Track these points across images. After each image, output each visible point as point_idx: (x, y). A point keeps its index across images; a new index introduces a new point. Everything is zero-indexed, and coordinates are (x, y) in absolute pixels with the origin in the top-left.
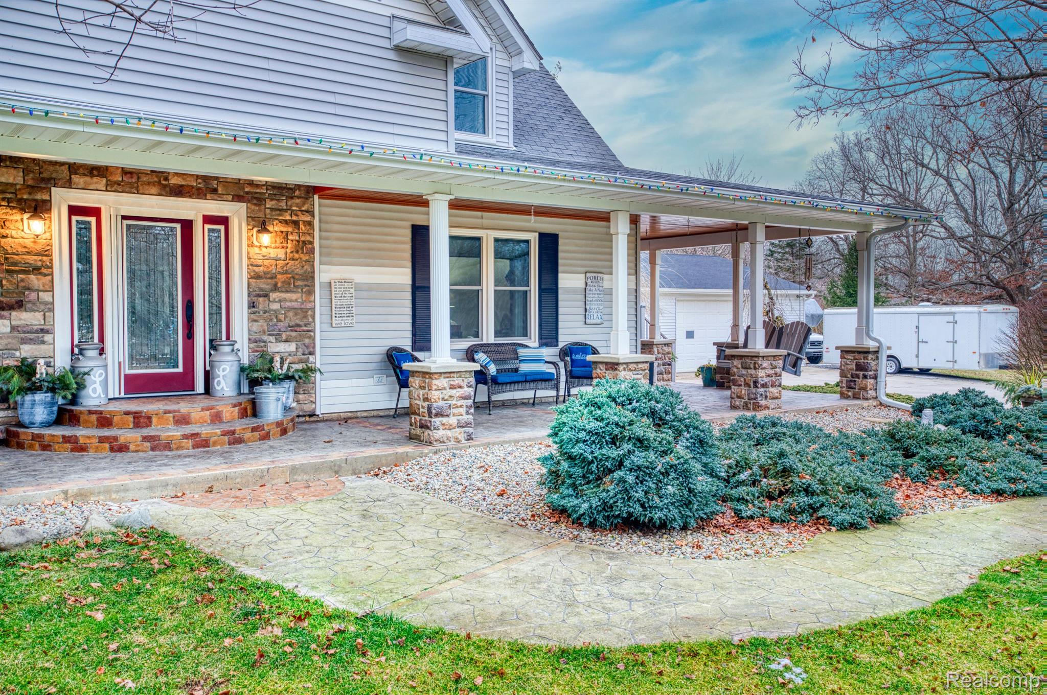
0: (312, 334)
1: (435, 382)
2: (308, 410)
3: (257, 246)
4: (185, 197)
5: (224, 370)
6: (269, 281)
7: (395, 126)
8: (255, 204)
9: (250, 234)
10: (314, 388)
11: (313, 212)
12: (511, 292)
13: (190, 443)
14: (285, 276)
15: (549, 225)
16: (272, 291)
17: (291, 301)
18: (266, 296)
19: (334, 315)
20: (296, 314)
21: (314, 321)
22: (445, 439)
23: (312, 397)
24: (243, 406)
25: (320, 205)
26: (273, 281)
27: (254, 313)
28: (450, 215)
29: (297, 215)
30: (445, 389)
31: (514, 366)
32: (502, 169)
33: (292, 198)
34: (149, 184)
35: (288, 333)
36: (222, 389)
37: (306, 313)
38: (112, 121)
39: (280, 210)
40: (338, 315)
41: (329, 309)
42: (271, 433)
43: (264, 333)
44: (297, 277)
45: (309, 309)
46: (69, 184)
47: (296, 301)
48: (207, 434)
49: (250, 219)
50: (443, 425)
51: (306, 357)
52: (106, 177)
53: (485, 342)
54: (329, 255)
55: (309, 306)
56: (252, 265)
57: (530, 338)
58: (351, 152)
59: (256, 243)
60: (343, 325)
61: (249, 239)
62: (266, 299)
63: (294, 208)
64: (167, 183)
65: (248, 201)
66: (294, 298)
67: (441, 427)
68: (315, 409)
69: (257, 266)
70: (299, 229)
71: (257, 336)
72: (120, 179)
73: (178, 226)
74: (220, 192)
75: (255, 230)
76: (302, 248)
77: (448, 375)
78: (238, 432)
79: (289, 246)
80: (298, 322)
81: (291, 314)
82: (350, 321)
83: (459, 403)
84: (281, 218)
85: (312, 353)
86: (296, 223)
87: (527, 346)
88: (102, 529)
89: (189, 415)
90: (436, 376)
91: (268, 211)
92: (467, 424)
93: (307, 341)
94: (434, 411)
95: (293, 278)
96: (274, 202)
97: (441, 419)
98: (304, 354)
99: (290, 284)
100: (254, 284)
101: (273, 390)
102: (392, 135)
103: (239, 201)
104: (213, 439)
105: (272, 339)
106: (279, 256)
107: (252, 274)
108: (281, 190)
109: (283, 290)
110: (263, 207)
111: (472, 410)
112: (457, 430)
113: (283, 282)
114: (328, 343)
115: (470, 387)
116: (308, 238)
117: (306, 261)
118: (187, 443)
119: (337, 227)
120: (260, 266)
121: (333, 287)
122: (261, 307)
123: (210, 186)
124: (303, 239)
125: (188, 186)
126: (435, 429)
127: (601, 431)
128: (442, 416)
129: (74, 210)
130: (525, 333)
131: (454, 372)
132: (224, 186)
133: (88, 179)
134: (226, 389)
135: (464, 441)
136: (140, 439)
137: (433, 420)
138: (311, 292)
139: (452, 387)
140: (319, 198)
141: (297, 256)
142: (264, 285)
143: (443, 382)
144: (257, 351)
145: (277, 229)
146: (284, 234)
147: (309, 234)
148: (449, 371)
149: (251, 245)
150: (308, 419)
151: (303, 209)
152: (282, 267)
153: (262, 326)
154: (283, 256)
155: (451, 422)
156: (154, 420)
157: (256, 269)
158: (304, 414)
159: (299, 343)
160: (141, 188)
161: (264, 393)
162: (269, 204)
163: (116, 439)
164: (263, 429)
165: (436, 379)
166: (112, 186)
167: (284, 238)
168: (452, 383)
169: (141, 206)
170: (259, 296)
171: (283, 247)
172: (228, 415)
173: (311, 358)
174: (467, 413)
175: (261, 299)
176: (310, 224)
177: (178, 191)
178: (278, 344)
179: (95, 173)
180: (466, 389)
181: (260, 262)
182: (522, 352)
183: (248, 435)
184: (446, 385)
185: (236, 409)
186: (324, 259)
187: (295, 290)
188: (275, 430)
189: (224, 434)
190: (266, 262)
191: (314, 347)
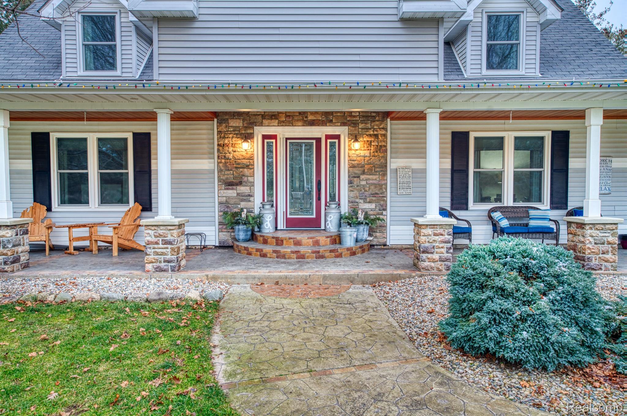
0: (385, 199)
1: (423, 231)
2: (382, 242)
3: (353, 150)
4: (316, 126)
5: (330, 217)
6: (360, 169)
7: (400, 69)
8: (353, 127)
9: (350, 143)
10: (386, 230)
11: (387, 128)
12: (531, 172)
13: (295, 256)
14: (369, 166)
15: (560, 125)
16: (362, 174)
17: (373, 180)
18: (359, 177)
19: (399, 188)
20: (376, 187)
21: (386, 191)
22: (429, 268)
23: (384, 235)
24: (333, 238)
25: (391, 124)
26: (362, 169)
27: (351, 187)
28: (440, 124)
29: (377, 131)
30: (430, 235)
31: (525, 222)
32: (464, 87)
33: (374, 121)
34: (298, 120)
35: (371, 198)
36: (330, 227)
37: (382, 186)
38: (215, 87)
39: (367, 129)
40: (401, 188)
41: (396, 184)
42: (343, 254)
43: (357, 197)
44: (376, 166)
45: (383, 184)
46: (261, 124)
47: (376, 180)
48: (303, 251)
49: (350, 135)
50: (428, 258)
51: (381, 211)
52: (278, 119)
53: (505, 205)
54: (396, 153)
55: (383, 182)
56: (351, 160)
57: (544, 204)
58: (350, 87)
59: (353, 148)
60: (404, 194)
61: (349, 146)
62: (358, 179)
63: (375, 127)
64: (306, 119)
65: (349, 125)
66: (374, 178)
67: (427, 260)
68: (386, 242)
69: (353, 161)
70: (378, 139)
71: (353, 199)
72: (285, 119)
73: (314, 141)
74: (334, 122)
75: (353, 141)
76: (380, 150)
77: (433, 227)
78: (321, 252)
79: (372, 148)
80: (377, 192)
81: (372, 187)
82: (409, 191)
83: (441, 245)
84: (367, 133)
85: (385, 210)
86: (376, 136)
87: (538, 209)
88: (192, 298)
89: (301, 241)
90: (423, 227)
91: (360, 130)
92: (447, 260)
93: (382, 203)
94: (421, 250)
95: (374, 166)
96: (363, 125)
97: (427, 255)
98: (380, 210)
99: (372, 170)
100: (351, 171)
101: (348, 230)
102: (398, 75)
103: (344, 125)
104: (307, 255)
105: (362, 201)
106: (366, 155)
107: (351, 165)
108: (368, 116)
109: (368, 173)
110: (357, 128)
111: (451, 251)
112: (439, 263)
113: (368, 169)
114: (394, 204)
115: (450, 235)
116: (383, 144)
117: (382, 157)
118: (293, 256)
119: (401, 136)
120: (355, 161)
121: (398, 171)
122: (355, 183)
123: (328, 119)
124: (380, 144)
125: (317, 120)
126: (422, 261)
127: (472, 278)
128: (428, 253)
129: (265, 137)
130: (540, 200)
131: (437, 225)
132: (336, 118)
133: (269, 121)
134: (331, 228)
135: (444, 271)
136: (272, 251)
137: (421, 255)
138: (385, 174)
139: (435, 235)
140: (391, 120)
141: (376, 154)
142: (357, 171)
143: (429, 231)
144: (352, 208)
145: (365, 139)
146: (369, 142)
147: (384, 141)
148: (433, 224)
149: (350, 149)
150: (382, 247)
151: (380, 127)
152: (368, 161)
153: (356, 194)
154: (368, 155)
155: (434, 257)
156: (284, 242)
157: (353, 162)
158: (380, 244)
159: (377, 204)
160: (294, 123)
161: (344, 231)
162: (361, 126)
163: (262, 250)
164: (338, 252)
165: (423, 229)
166: (280, 123)
167: (369, 144)
168: (435, 232)
169: (294, 132)
170: (355, 177)
171: (368, 150)
172: (323, 242)
173: (384, 213)
174: (447, 252)
175: (355, 179)
176: (385, 136)
177: (312, 123)
178: (365, 204)
179: (273, 117)
180: (446, 236)
181: (355, 158)
182: (532, 213)
183: (327, 254)
184: (430, 233)
185: (329, 239)
186: (393, 155)
187: (375, 173)
188: (346, 252)
189: (313, 252)
190: (358, 159)
191: (386, 206)
